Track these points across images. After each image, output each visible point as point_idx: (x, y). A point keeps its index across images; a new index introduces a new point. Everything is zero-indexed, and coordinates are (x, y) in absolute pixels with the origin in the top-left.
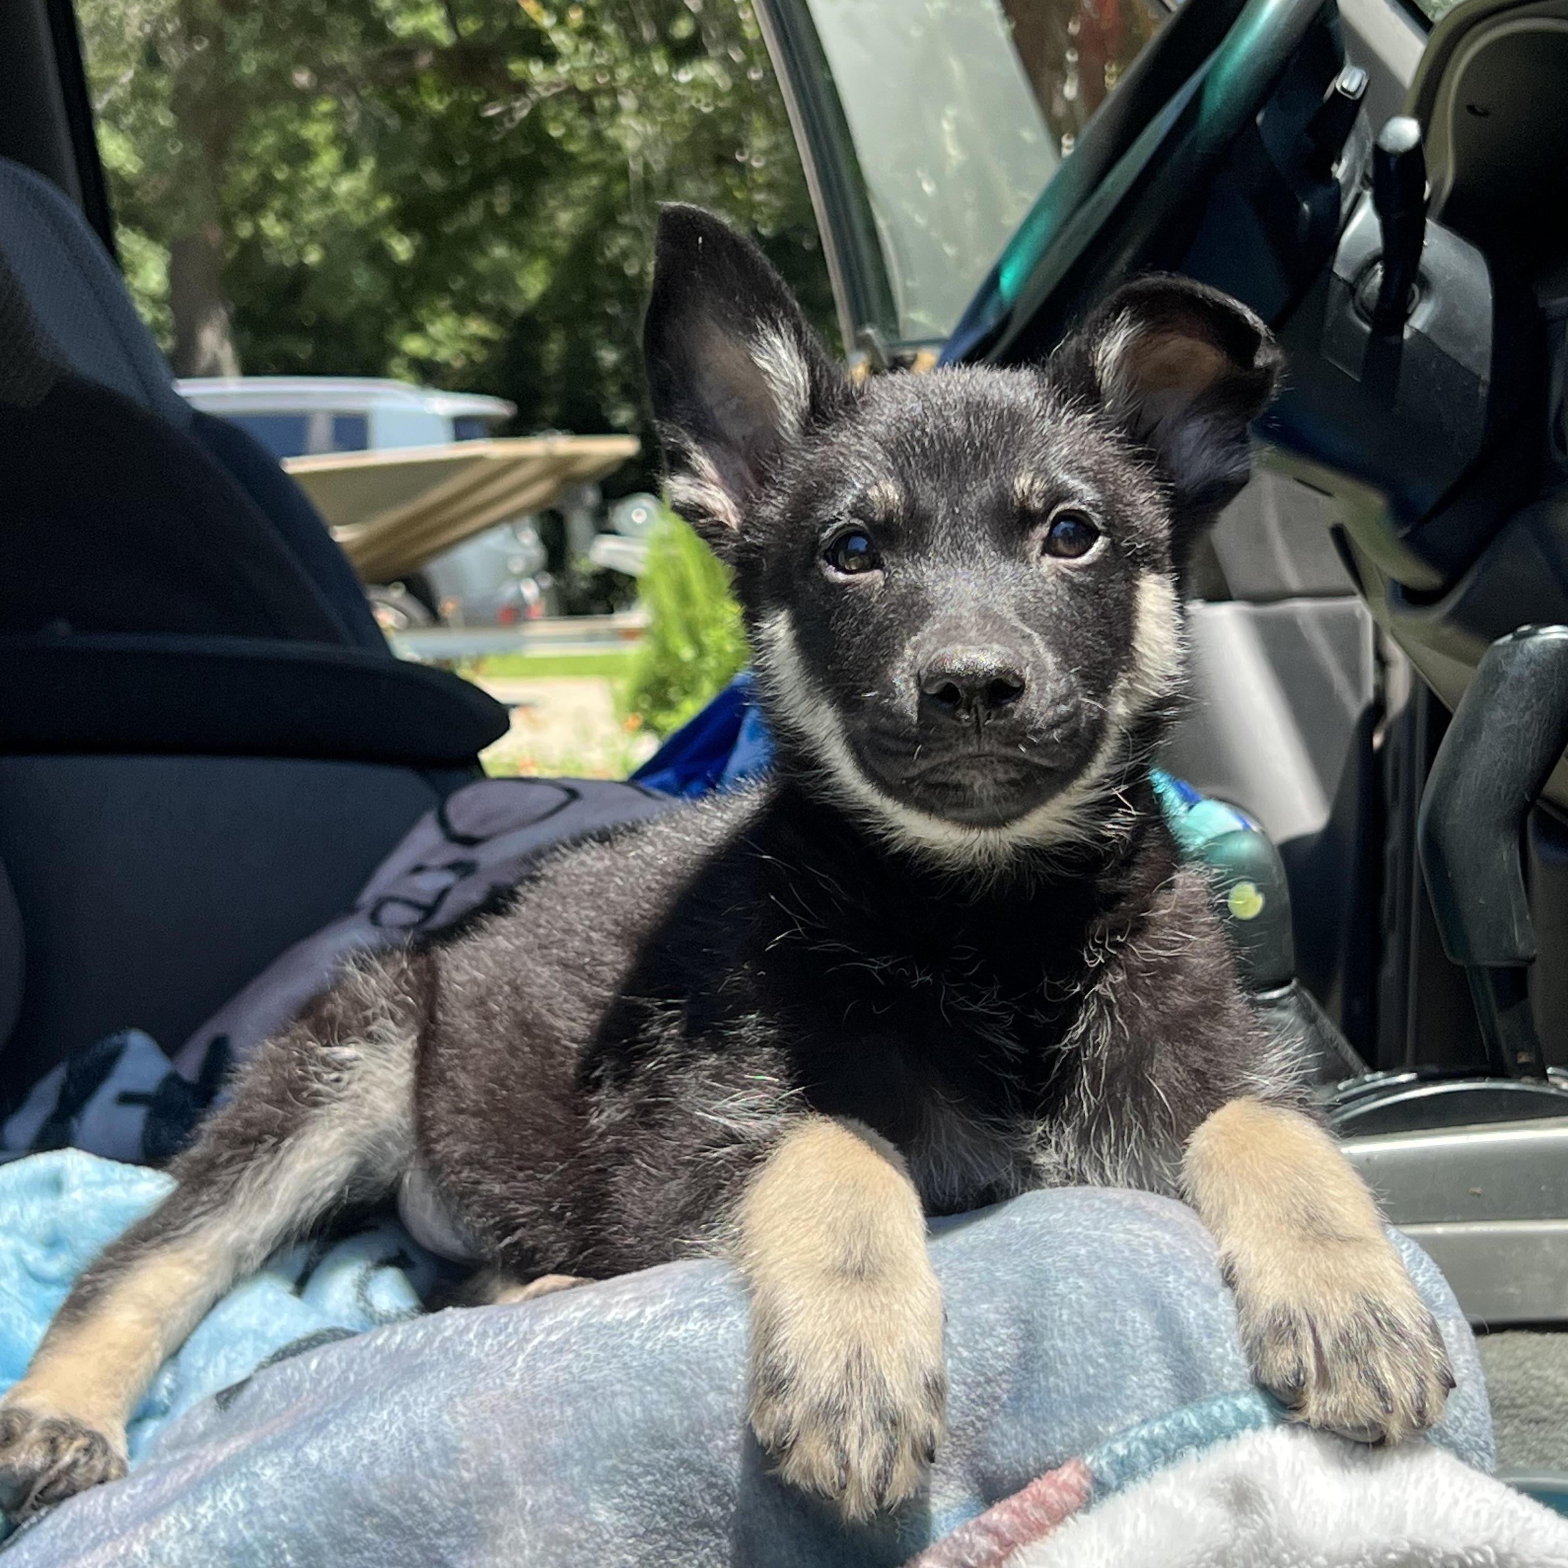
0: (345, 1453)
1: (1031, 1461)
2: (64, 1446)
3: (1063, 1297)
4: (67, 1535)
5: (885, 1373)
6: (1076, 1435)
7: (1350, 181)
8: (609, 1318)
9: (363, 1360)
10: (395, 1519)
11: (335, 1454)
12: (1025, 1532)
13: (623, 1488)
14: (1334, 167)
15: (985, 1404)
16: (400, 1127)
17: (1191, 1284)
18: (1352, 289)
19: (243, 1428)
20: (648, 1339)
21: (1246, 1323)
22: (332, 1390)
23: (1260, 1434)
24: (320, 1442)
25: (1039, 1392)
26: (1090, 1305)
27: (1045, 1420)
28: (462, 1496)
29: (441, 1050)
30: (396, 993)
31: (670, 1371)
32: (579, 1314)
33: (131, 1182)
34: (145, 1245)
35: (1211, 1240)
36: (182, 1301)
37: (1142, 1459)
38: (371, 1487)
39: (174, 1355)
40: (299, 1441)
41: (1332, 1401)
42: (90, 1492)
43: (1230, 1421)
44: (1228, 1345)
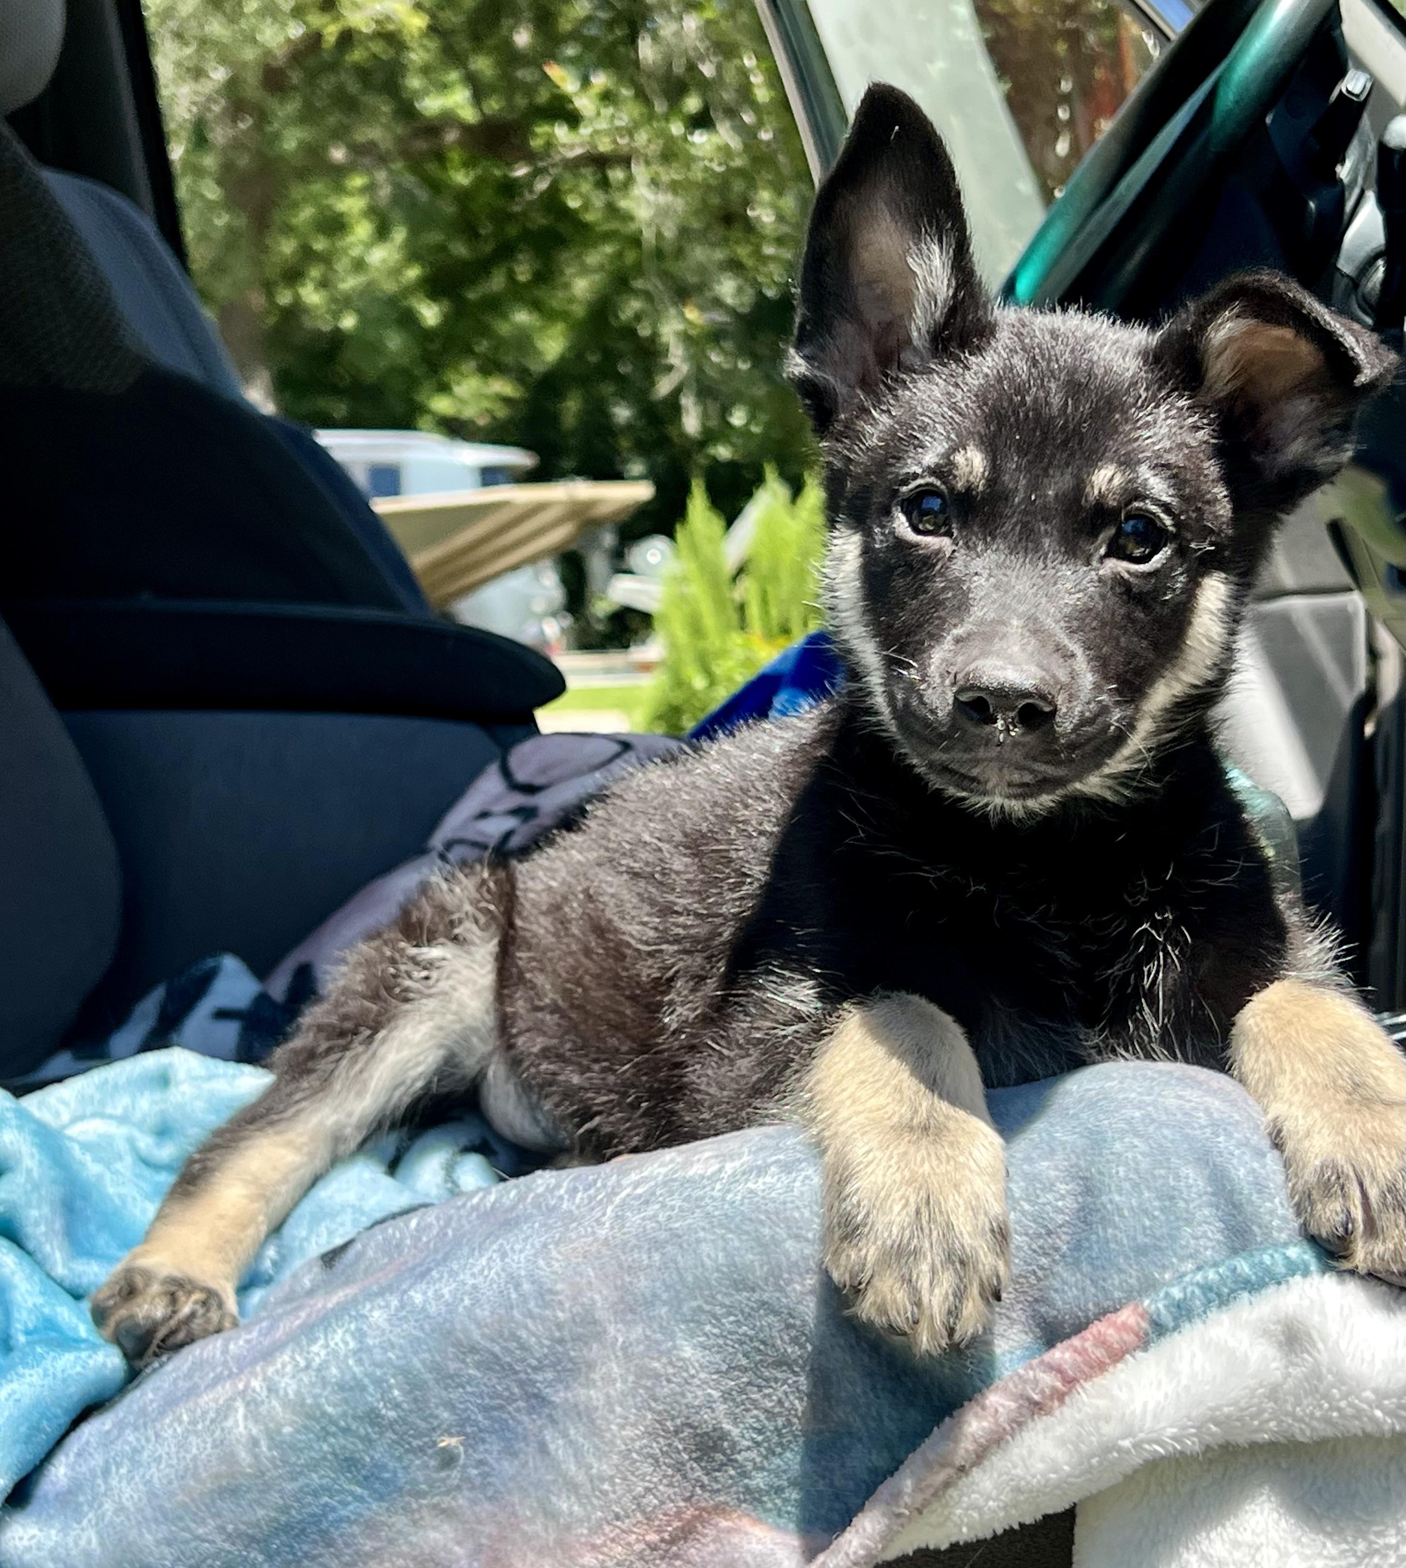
0: (447, 1296)
1: (1091, 1306)
2: (183, 1299)
3: (1119, 1155)
4: (189, 1376)
5: (952, 1218)
6: (1133, 1281)
7: (1354, 181)
8: (691, 1173)
9: (460, 1218)
10: (496, 1356)
11: (439, 1296)
12: (1086, 1369)
13: (708, 1328)
14: (1338, 168)
15: (1046, 1254)
16: (483, 1022)
17: (1239, 1145)
18: (1355, 283)
19: (347, 1283)
20: (729, 1191)
21: (1294, 1181)
22: (431, 1245)
23: (1309, 1280)
24: (424, 1286)
25: (1097, 1242)
26: (1145, 1164)
27: (1103, 1268)
28: (557, 1334)
29: (519, 954)
30: (479, 901)
31: (751, 1220)
32: (663, 1170)
33: (234, 1076)
34: (251, 1127)
35: (1259, 1108)
36: (285, 1180)
37: (1198, 1303)
38: (473, 1327)
39: (277, 1229)
40: (404, 1287)
41: (1379, 1248)
42: (207, 1340)
43: (1281, 1269)
44: (1277, 1200)
